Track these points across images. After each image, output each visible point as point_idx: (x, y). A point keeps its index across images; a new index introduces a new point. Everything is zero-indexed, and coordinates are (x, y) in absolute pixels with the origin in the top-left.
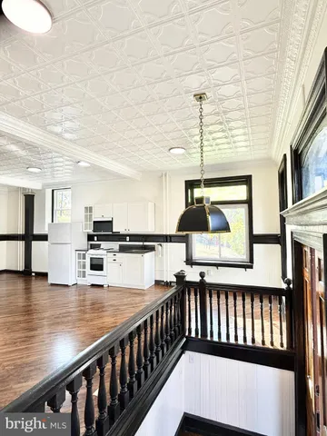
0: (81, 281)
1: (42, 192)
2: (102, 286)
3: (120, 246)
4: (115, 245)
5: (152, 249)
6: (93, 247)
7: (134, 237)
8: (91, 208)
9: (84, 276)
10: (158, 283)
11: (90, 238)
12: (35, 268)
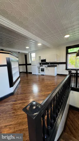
0: (39, 74)
1: (28, 54)
2: (44, 75)
3: (48, 66)
4: (47, 66)
5: (56, 66)
6: (41, 66)
7: (51, 63)
8: (40, 57)
9: (40, 73)
10: (58, 74)
11: (40, 64)
12: (28, 71)
